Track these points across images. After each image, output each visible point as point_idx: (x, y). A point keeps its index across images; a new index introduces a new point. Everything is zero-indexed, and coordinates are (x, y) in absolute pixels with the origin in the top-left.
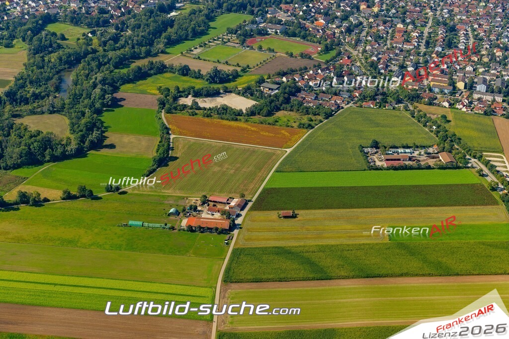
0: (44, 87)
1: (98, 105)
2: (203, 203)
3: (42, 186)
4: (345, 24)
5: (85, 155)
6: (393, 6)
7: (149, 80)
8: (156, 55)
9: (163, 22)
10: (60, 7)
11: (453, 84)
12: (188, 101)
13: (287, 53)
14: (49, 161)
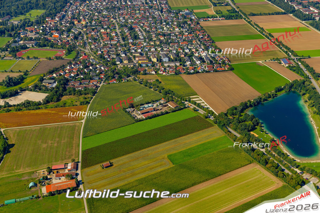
2: (50, 172)
4: (71, 34)
6: (92, 19)
11: (150, 60)
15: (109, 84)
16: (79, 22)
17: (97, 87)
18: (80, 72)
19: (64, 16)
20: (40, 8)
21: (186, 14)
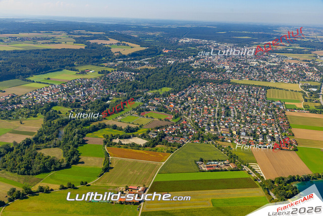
0: (51, 135)
1: (76, 143)
2: (126, 190)
3: (50, 183)
4: (182, 106)
5: (70, 167)
6: (202, 99)
7: (99, 131)
8: (102, 120)
9: (104, 106)
10: (59, 99)
11: (231, 132)
12: (117, 141)
13: (159, 119)
14: (53, 171)
15: (193, 142)
16: (191, 99)
17: (183, 143)
18: (176, 131)
19: (183, 94)
20: (170, 87)
21: (278, 104)
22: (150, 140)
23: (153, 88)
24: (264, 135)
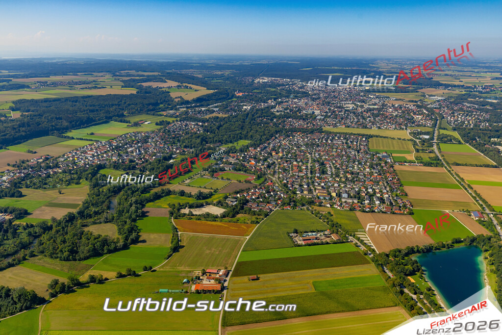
0: (100, 208)
1: (133, 216)
2: (203, 274)
3: (103, 270)
4: (266, 163)
5: (128, 248)
6: (289, 153)
7: (162, 199)
8: (164, 185)
9: (167, 166)
10: (107, 160)
11: (330, 194)
12: (186, 211)
13: (237, 181)
14: (106, 253)
15: (283, 209)
16: (276, 153)
17: (271, 210)
18: (261, 195)
19: (266, 147)
20: (248, 139)
21: (383, 156)
22: (229, 209)
23: (227, 141)
24: (371, 197)
